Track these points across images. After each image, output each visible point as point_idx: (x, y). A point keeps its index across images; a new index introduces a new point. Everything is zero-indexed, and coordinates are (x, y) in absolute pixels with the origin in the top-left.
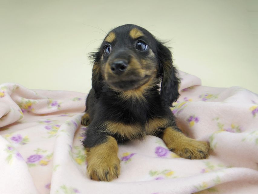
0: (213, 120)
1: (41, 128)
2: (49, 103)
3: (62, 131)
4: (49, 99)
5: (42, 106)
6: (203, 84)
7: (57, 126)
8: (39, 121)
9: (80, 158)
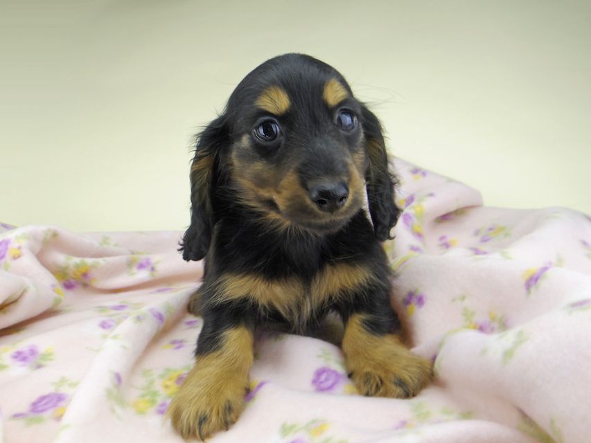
0: (454, 300)
1: (90, 326)
2: (130, 264)
4: (133, 253)
5: (114, 271)
6: (487, 202)
8: (99, 307)
9: (147, 398)
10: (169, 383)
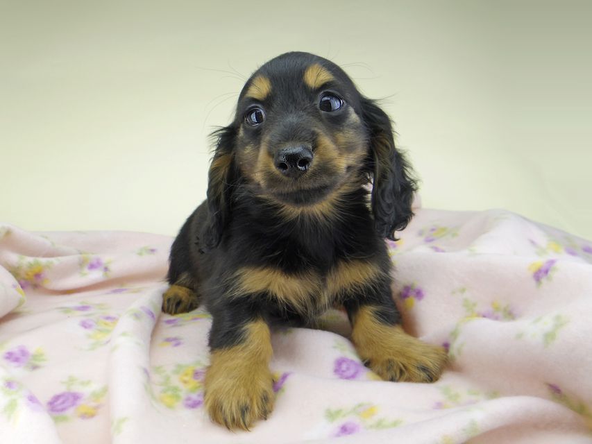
0: (453, 293)
1: (72, 326)
2: (81, 264)
3: (124, 334)
4: (81, 253)
5: (66, 271)
7: (108, 318)
8: (62, 308)
9: (170, 393)
10: (186, 378)
